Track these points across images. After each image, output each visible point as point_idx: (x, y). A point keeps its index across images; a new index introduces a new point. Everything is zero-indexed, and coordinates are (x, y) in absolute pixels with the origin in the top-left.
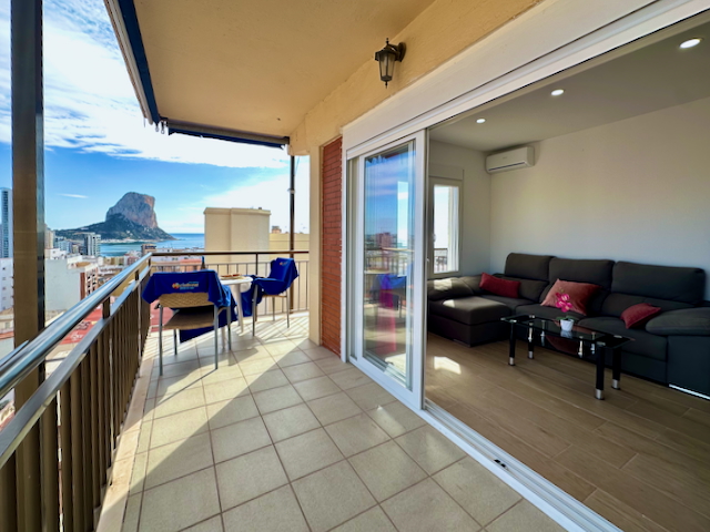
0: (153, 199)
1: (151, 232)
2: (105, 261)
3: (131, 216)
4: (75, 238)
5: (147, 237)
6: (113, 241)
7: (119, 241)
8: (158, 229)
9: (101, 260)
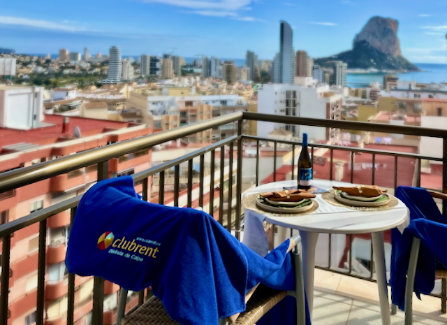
0: (396, 23)
1: (394, 61)
2: (351, 93)
3: (375, 43)
4: (327, 66)
5: (390, 67)
6: (358, 71)
7: (363, 71)
8: (401, 58)
9: (346, 91)
